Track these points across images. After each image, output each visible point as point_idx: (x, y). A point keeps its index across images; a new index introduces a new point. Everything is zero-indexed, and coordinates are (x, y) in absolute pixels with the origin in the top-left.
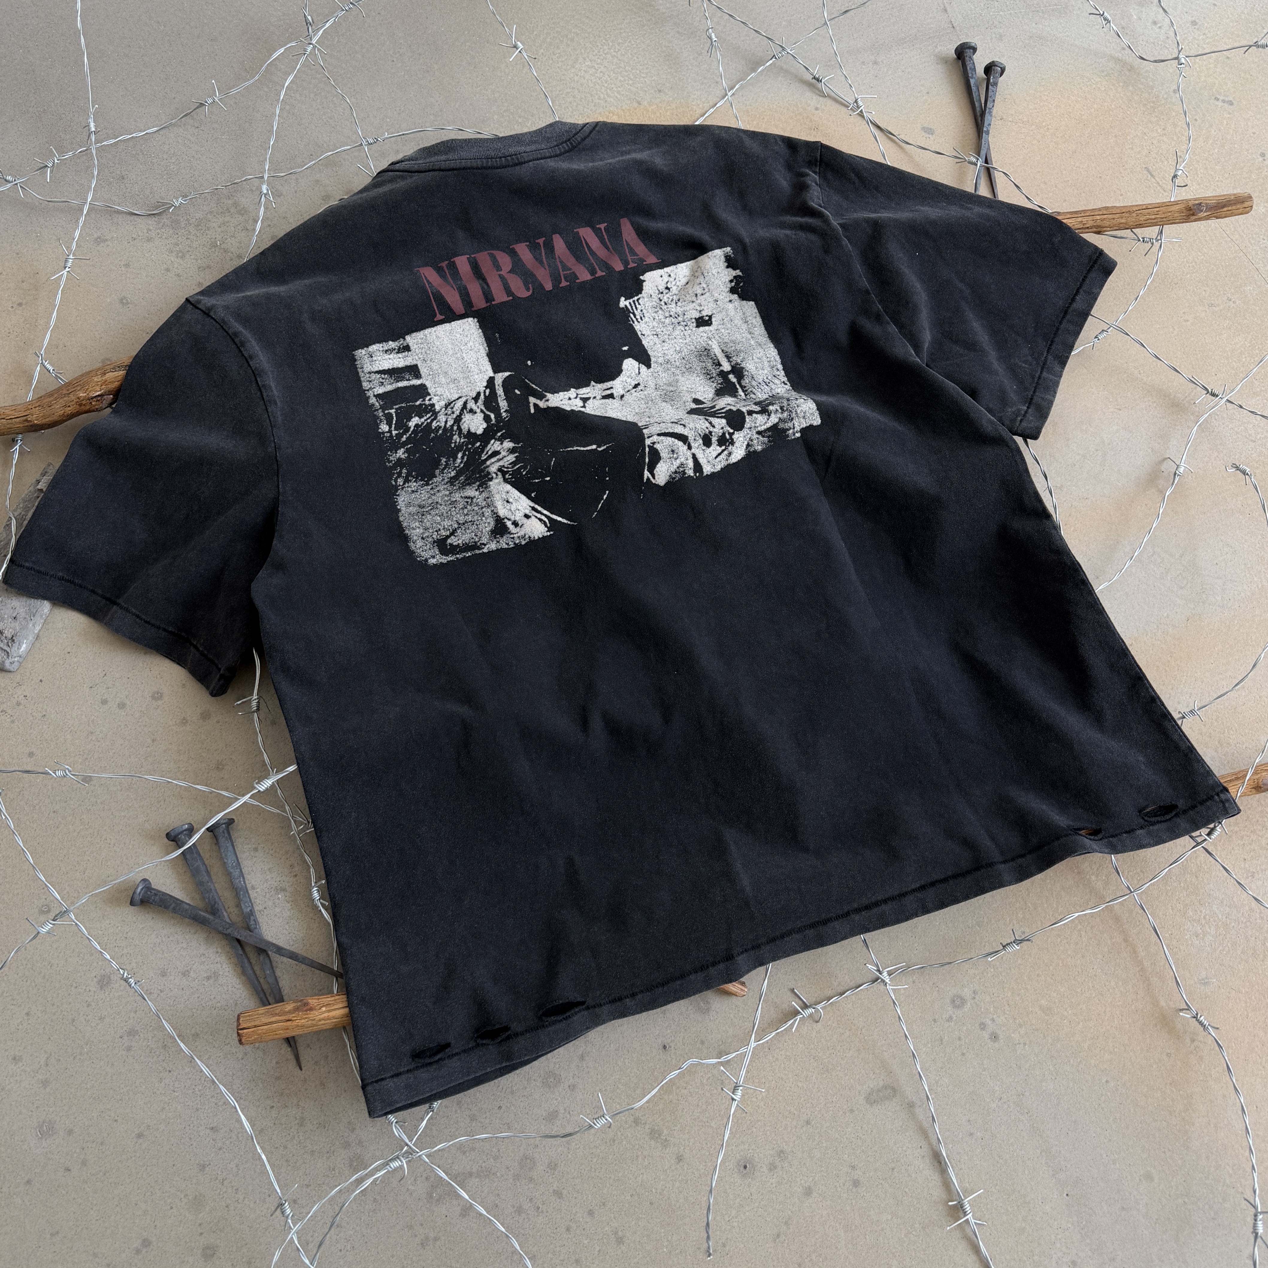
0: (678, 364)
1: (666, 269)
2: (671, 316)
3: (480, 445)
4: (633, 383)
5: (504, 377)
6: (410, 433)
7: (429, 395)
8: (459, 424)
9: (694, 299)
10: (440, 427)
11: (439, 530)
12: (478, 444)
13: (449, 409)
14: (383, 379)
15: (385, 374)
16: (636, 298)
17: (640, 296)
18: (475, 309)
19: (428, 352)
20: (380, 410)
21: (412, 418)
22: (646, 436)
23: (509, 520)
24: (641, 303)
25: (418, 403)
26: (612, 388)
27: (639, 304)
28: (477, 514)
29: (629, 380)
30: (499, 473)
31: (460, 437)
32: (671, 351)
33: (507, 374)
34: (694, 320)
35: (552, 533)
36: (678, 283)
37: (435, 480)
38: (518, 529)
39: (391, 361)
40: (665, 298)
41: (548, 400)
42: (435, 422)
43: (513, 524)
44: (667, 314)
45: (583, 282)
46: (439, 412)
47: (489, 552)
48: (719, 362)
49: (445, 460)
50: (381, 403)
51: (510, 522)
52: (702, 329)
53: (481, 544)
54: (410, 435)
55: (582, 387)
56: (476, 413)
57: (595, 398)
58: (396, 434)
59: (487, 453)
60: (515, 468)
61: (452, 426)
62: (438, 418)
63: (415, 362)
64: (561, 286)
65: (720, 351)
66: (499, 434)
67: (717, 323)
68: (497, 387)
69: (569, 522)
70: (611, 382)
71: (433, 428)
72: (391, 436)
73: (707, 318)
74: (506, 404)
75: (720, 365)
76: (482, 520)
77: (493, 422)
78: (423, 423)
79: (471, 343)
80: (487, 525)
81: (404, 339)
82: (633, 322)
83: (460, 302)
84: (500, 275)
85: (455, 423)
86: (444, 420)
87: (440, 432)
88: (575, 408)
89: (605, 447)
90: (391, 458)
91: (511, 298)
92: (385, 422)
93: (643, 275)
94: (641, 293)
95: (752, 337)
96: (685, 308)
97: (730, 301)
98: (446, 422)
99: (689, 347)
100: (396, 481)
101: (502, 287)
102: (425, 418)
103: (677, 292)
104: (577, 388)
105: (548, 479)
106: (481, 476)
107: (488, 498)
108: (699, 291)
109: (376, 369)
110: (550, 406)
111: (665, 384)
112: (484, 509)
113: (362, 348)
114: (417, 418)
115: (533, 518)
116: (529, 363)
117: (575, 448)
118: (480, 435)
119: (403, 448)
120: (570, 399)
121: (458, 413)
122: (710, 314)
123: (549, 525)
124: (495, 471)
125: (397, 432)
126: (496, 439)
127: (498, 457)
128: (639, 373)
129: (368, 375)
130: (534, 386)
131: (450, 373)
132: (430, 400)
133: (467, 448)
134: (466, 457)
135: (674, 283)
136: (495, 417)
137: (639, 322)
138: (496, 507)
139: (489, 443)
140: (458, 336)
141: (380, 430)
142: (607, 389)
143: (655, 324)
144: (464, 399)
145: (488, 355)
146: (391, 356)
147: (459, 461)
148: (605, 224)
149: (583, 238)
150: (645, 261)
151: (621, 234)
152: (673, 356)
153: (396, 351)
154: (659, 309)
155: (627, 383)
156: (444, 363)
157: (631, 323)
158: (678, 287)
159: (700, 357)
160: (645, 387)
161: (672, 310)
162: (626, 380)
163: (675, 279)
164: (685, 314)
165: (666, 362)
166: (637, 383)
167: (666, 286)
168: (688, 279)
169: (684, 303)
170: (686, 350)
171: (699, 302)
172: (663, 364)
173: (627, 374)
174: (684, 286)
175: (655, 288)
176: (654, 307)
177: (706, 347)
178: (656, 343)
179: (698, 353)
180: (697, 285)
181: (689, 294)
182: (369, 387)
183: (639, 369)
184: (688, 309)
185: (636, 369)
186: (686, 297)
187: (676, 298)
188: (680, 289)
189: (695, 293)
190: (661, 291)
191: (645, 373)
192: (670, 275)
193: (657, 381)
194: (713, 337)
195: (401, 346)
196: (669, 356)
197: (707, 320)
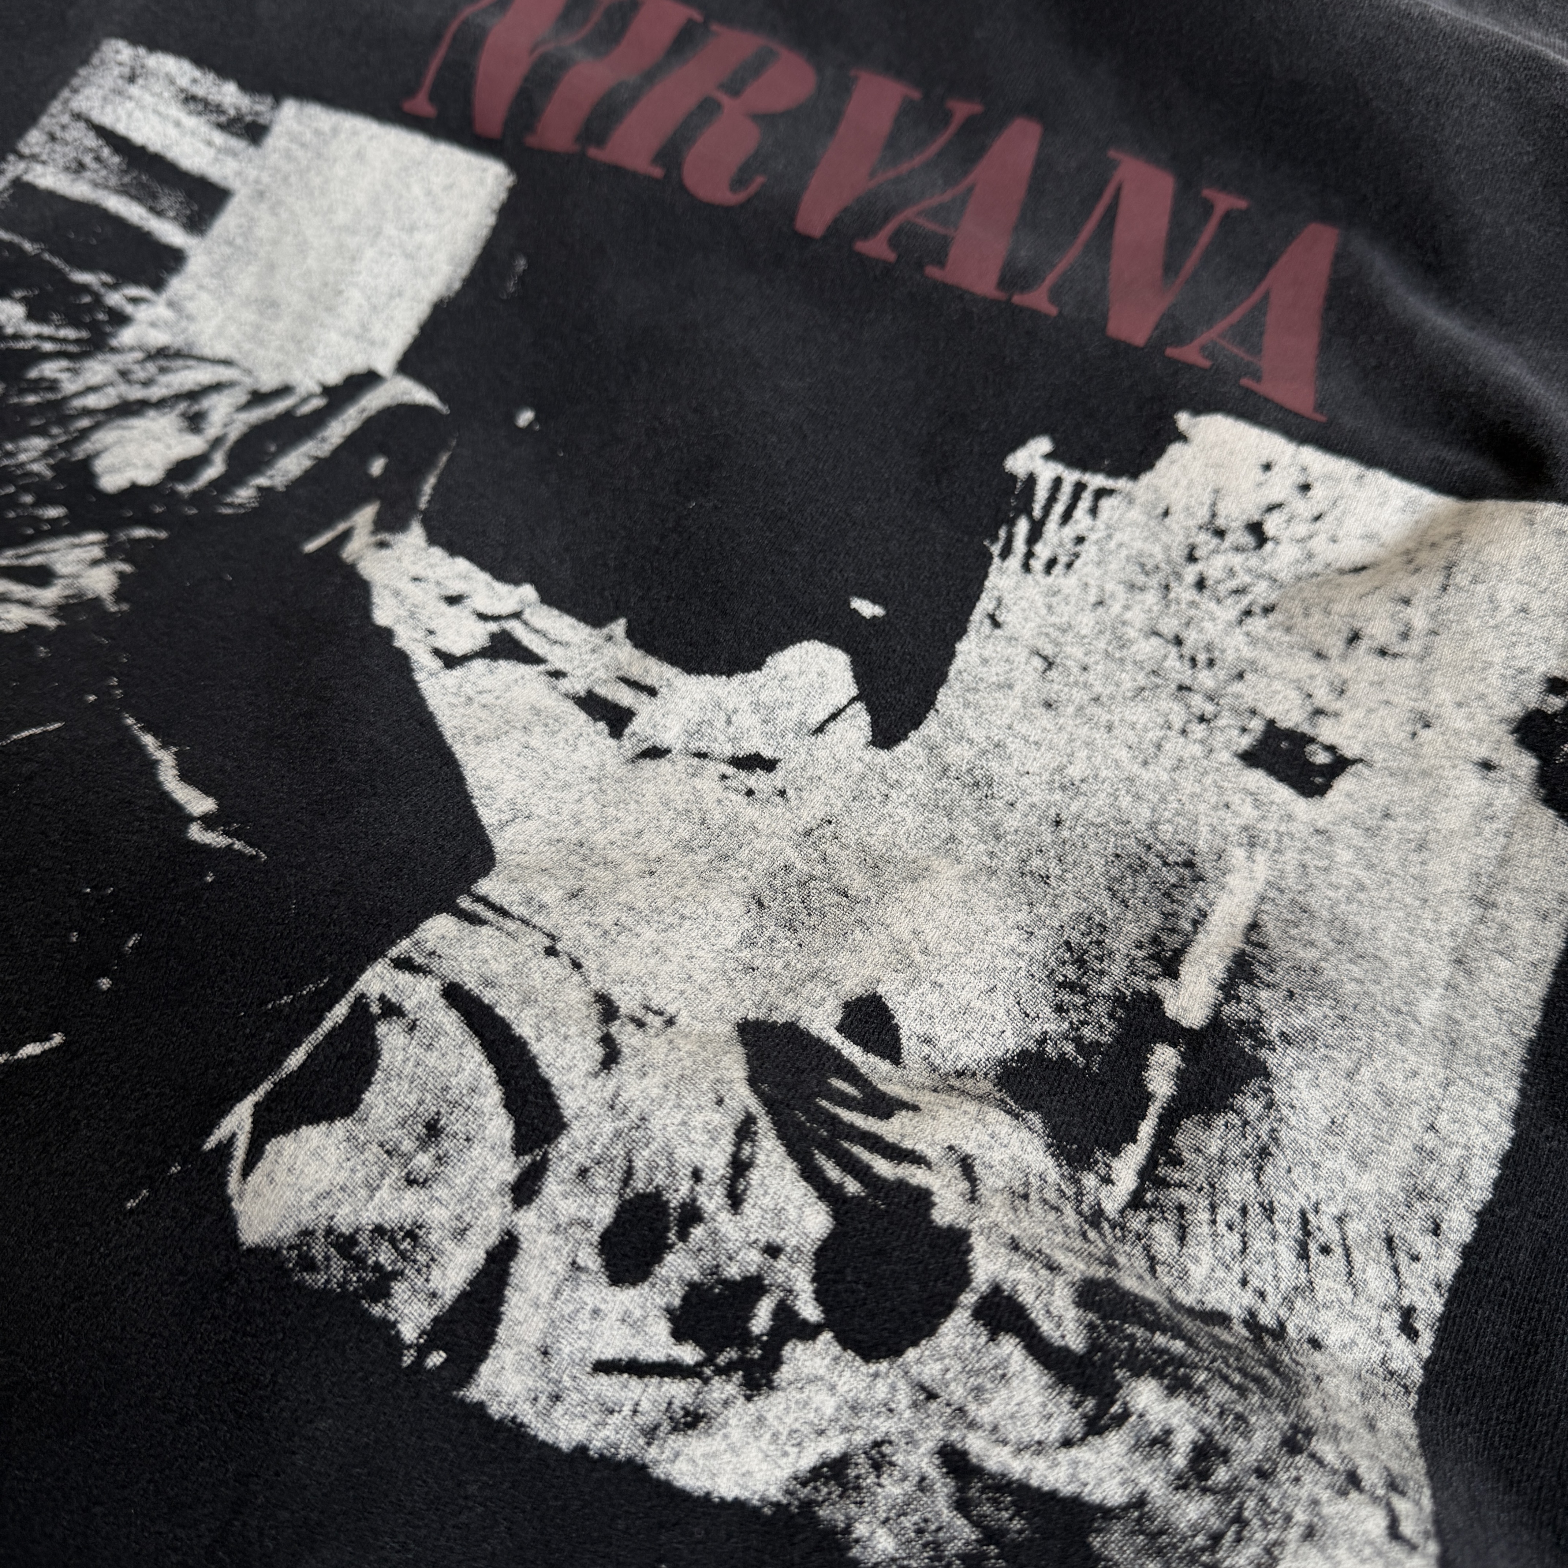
0: (1012, 822)
2: (1178, 641)
3: (54, 519)
5: (406, 399)
7: (157, 289)
9: (1335, 645)
12: (53, 511)
14: (98, 159)
16: (1097, 481)
17: (1122, 484)
18: (533, 139)
25: (84, 278)
26: (652, 692)
27: (1094, 511)
29: (747, 720)
31: (46, 454)
33: (427, 397)
34: (1257, 725)
36: (1319, 544)
39: (172, 132)
41: (384, 546)
44: (1169, 625)
48: (1178, 954)
52: (1257, 778)
55: (568, 611)
56: (197, 430)
59: (28, 555)
65: (1244, 919)
66: (137, 533)
67: (1349, 808)
68: (351, 410)
70: (672, 672)
71: (35, 374)
73: (1322, 758)
74: (297, 473)
75: (1171, 970)
77: (186, 489)
78: (18, 337)
84: (708, 101)
85: (106, 410)
86: (95, 381)
87: (30, 399)
88: (406, 634)
95: (1450, 986)
96: (1265, 658)
97: (1487, 766)
98: (91, 390)
99: (1125, 801)
101: (671, 129)
103: (1284, 576)
104: (548, 597)
110: (363, 566)
111: (864, 848)
114: (20, 310)
116: (526, 418)
118: (97, 492)
120: (454, 600)
121: (157, 393)
126: (108, 540)
127: (18, 588)
128: (820, 729)
130: (432, 485)
132: (136, 301)
133: (14, 497)
135: (1302, 530)
136: (212, 482)
139: (79, 532)
142: (634, 685)
143: (1086, 622)
144: (228, 374)
145: (438, 307)
146: (191, 122)
148: (1242, 204)
149: (1119, 190)
150: (1259, 379)
151: (1269, 265)
152: (1026, 781)
153: (223, 119)
154: (1154, 581)
155: (729, 722)
156: (295, 236)
157: (996, 549)
158: (1310, 556)
159: (1128, 873)
160: (782, 793)
161: (1208, 625)
162: (735, 711)
163: (1318, 518)
164: (1240, 676)
165: (969, 780)
166: (767, 753)
167: (1256, 518)
168: (1382, 553)
169: (1277, 634)
170: (1101, 800)
171: (1346, 670)
172: (952, 773)
173: (764, 696)
174: (1342, 572)
175: (1207, 499)
176: (1142, 566)
177: (1197, 860)
178: (1010, 687)
179: (1141, 851)
180: (1392, 600)
181: (1327, 612)
182: (36, 150)
183: (834, 717)
184: (1276, 668)
185: (819, 707)
186: (1307, 615)
187: (1261, 592)
188: (1316, 575)
189: (1357, 625)
190: (1221, 522)
191: (841, 747)
192: (1305, 488)
193: (849, 811)
194: (1273, 845)
195: (249, 119)
196: (1010, 771)
197: (1313, 764)
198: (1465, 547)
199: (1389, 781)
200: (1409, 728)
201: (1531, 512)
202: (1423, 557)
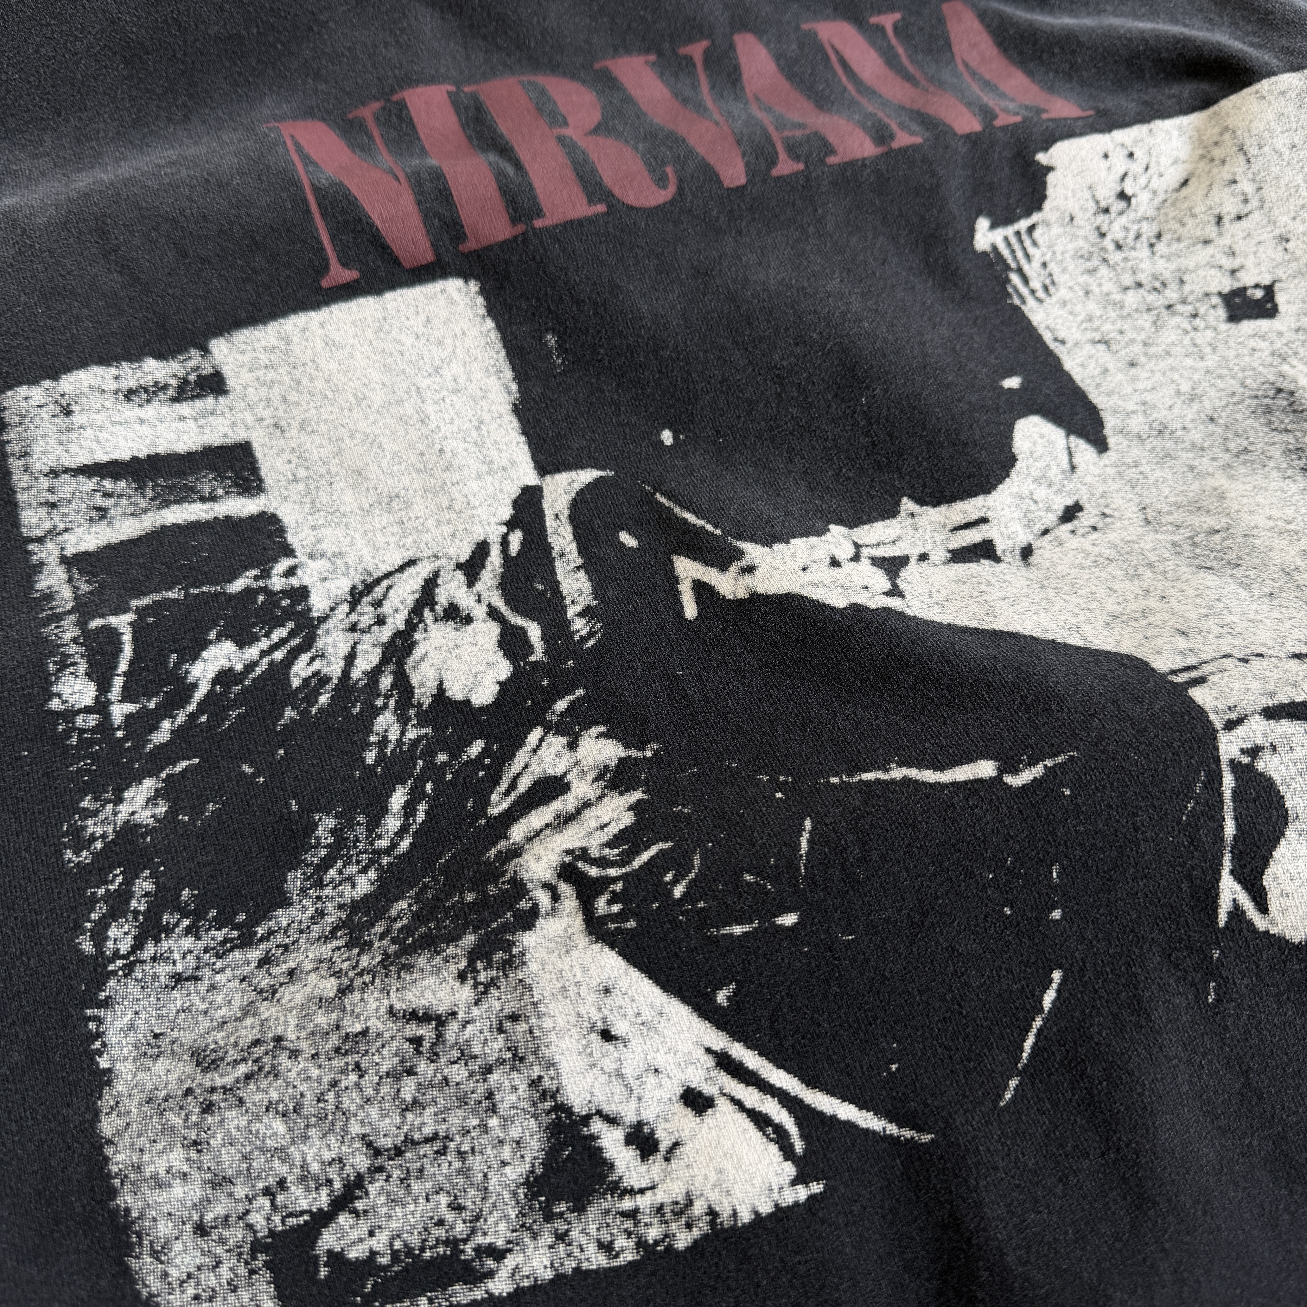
0: (1196, 436)
1: (1120, 135)
2: (1139, 285)
3: (485, 752)
4: (1061, 503)
5: (577, 486)
6: (191, 708)
7: (289, 552)
8: (400, 665)
9: (1211, 231)
10: (324, 680)
11: (282, 1184)
12: (476, 748)
13: (365, 607)
14: (107, 495)
15: (116, 477)
16: (1024, 224)
17: (1036, 217)
18: (471, 245)
19: (293, 397)
20: (73, 618)
21: (205, 644)
22: (1218, 722)
23: (612, 1120)
24: (1040, 241)
25: (237, 586)
26: (984, 520)
27: (1036, 244)
28: (463, 1101)
29: (1042, 493)
30: (565, 889)
31: (403, 720)
32: (1164, 397)
33: (587, 476)
34: (1216, 300)
35: (817, 1188)
37: (283, 917)
38: (656, 1166)
39: (145, 430)
40: (1116, 227)
41: (750, 570)
42: (305, 658)
43: (629, 1140)
44: (1127, 279)
45: (852, 164)
46: (324, 619)
47: (518, 1292)
49: (330, 822)
50: (85, 588)
51: (619, 1134)
52: (1248, 326)
53: (478, 1250)
54: (192, 716)
55: (870, 520)
56: (469, 620)
57: (923, 557)
58: (129, 717)
59: (513, 786)
60: (637, 863)
61: (374, 674)
62: (320, 643)
63: (238, 435)
64: (775, 172)
66: (561, 705)
67: (1295, 308)
68: (550, 522)
69: (892, 1129)
70: (980, 500)
71: (296, 683)
72: (106, 725)
73: (1259, 294)
74: (587, 586)
76: (484, 1128)
77: (538, 655)
78: (250, 667)
79: (456, 368)
80: (506, 1152)
81: (205, 351)
82: (1024, 302)
83: (415, 220)
84: (561, 140)
85: (385, 660)
86: (344, 649)
87: (323, 699)
88: (862, 599)
89: (1037, 771)
90: (92, 827)
91: (601, 208)
92: (82, 668)
93: (1046, 149)
94: (1039, 208)
96: (1183, 262)
98: (350, 658)
99: (1220, 384)
100: (99, 937)
101: (570, 173)
102: (264, 644)
103: (1151, 213)
104: (852, 523)
105: (789, 920)
106: (483, 902)
107: (514, 1018)
108: (1230, 207)
109: (84, 459)
110: (761, 590)
112: (494, 1077)
113: (34, 381)
114: (228, 646)
115: (723, 1105)
116: (667, 437)
117: (898, 773)
118: (483, 709)
119: (153, 773)
120: (835, 563)
121: (397, 622)
122: (1266, 282)
123: (799, 1146)
124: (548, 875)
125: (130, 708)
126: (548, 728)
127: (556, 806)
128: (1073, 467)
129: (45, 483)
130: (691, 518)
131: (373, 471)
132: (291, 572)
133: (430, 766)
134: (422, 807)
135: (1143, 181)
136: (544, 637)
137: (1040, 301)
138: (551, 1064)
139: (520, 742)
140: (409, 341)
141: (55, 704)
142: (967, 526)
143: (1093, 308)
144: (423, 571)
145: (517, 410)
146: (150, 411)
147: (392, 824)
148: (897, 16)
149: (833, 47)
150: (1044, 111)
151: (949, 45)
152: (1176, 411)
153: (171, 392)
154: (1096, 262)
155: (1036, 502)
156: (352, 437)
157: (1017, 301)
158: (1155, 192)
159: (1268, 416)
160: (1104, 515)
161: (1142, 266)
162: (1032, 494)
163: (1147, 169)
164: (1182, 282)
165: (1155, 433)
166: (1070, 502)
167: (1119, 189)
168: (1189, 167)
169: (1175, 246)
170: (1212, 393)
171: (1226, 241)
172: (1144, 437)
173: (1035, 473)
174: (1177, 190)
175: (1088, 195)
176: (1082, 257)
177: (1278, 385)
178: (1106, 370)
179: (1255, 402)
180: (1225, 186)
181: (1194, 216)
182: (47, 525)
183: (1070, 454)
184: (1192, 265)
185: (1060, 455)
186: (1183, 225)
187: (1148, 230)
188: (1165, 201)
189: (1216, 212)
190: (1103, 204)
191: (1092, 468)
192: (1131, 155)
193: (1141, 495)
194: (1290, 352)
195: (192, 377)
196: (1165, 412)
197: (1258, 300)
198: (1239, 133)
199: (1296, 281)
200: (1280, 248)
201: (1257, 92)
202: (1217, 153)
